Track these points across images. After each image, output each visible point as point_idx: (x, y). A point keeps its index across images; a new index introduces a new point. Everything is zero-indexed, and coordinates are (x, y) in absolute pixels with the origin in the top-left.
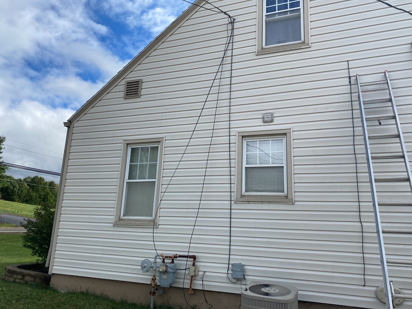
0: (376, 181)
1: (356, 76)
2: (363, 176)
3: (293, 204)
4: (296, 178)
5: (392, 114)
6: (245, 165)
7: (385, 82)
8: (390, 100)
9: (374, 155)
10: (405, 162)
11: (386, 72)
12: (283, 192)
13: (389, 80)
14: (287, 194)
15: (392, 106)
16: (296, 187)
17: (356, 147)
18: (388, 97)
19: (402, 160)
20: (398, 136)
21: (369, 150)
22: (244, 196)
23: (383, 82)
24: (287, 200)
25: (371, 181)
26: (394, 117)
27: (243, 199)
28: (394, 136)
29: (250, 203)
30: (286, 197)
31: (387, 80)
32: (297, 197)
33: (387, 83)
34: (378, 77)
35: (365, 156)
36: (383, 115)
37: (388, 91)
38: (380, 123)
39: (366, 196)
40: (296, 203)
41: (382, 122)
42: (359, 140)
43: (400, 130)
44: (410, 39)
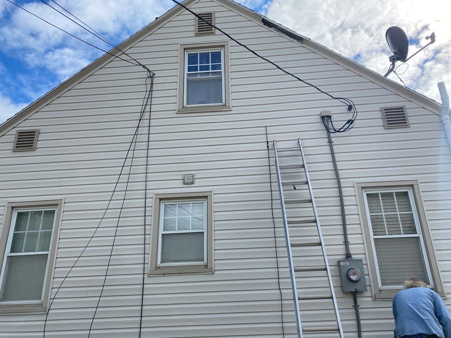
0: (292, 246)
1: (273, 141)
2: (281, 241)
3: (213, 274)
4: (216, 245)
5: (305, 180)
6: (161, 232)
7: (299, 149)
8: (303, 166)
9: (290, 220)
10: (317, 226)
11: (299, 139)
12: (203, 260)
13: (301, 147)
14: (206, 263)
15: (305, 172)
16: (216, 254)
17: (274, 211)
18: (301, 163)
19: (315, 224)
20: (311, 201)
21: (285, 215)
22: (159, 268)
23: (296, 149)
24: (207, 269)
25: (287, 246)
26: (307, 183)
27: (159, 271)
28: (307, 201)
29: (166, 275)
30: (206, 266)
31: (300, 147)
32: (217, 265)
33: (300, 150)
34: (293, 144)
35: (282, 220)
36: (297, 180)
37: (301, 157)
38: (295, 188)
39: (283, 261)
40: (216, 273)
41: (297, 187)
42: (276, 203)
43: (312, 195)
44: (318, 111)
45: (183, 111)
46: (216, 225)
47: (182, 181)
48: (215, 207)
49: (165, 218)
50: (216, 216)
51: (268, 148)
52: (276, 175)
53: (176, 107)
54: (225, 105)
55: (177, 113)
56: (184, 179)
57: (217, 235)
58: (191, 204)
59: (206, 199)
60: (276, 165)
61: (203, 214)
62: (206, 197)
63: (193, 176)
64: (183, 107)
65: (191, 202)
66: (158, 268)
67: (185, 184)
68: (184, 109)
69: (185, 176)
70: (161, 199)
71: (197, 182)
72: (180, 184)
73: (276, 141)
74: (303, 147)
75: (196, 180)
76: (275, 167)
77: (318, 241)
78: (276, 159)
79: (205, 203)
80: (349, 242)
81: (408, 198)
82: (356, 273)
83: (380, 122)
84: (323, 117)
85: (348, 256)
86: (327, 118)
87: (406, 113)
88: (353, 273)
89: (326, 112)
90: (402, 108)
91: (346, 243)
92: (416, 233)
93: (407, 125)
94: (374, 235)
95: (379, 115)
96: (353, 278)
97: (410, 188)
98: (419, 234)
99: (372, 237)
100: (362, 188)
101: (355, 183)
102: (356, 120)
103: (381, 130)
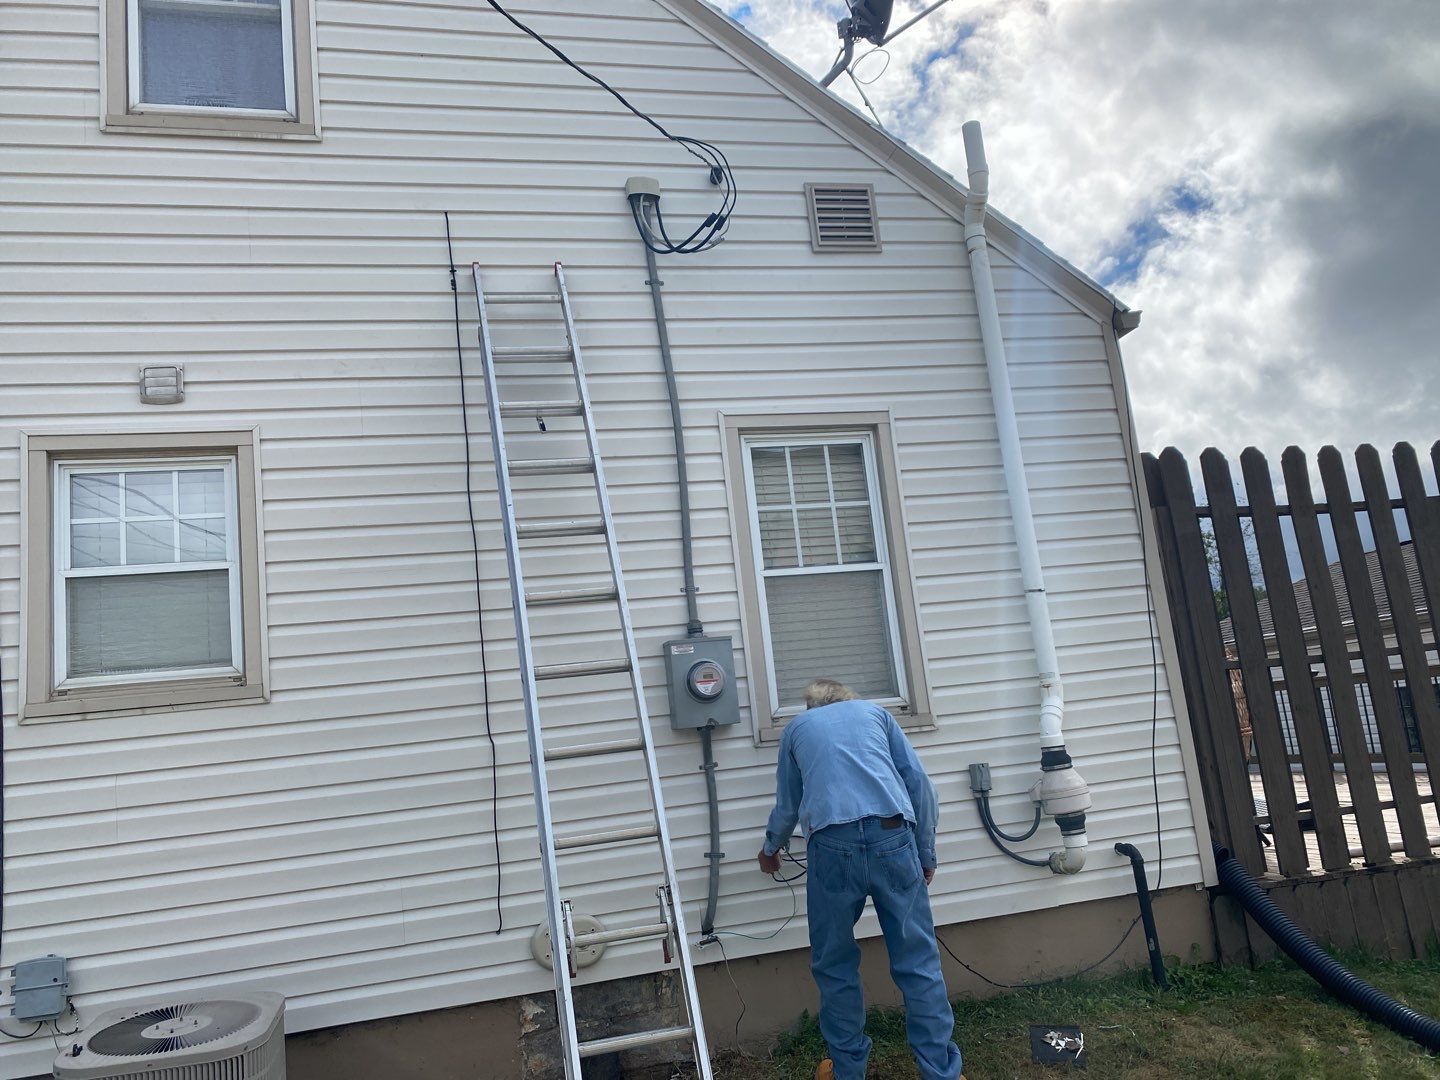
0: (532, 604)
1: (472, 266)
2: (496, 592)
3: (267, 703)
4: (274, 610)
5: (573, 401)
6: (63, 570)
7: (557, 297)
8: (570, 357)
9: (524, 525)
10: (607, 543)
11: (559, 266)
12: (228, 662)
13: (565, 293)
14: (241, 669)
15: (576, 376)
16: (275, 642)
17: (474, 498)
18: (563, 347)
19: (601, 538)
20: (591, 468)
21: (510, 510)
22: (64, 693)
23: (549, 297)
24: (244, 689)
25: (516, 607)
26: (580, 411)
27: (59, 706)
28: (580, 469)
29: (89, 716)
30: (240, 680)
31: (560, 292)
32: (277, 674)
33: (562, 302)
34: (533, 281)
35: (500, 527)
36: (551, 402)
37: (563, 327)
38: (543, 427)
39: (502, 653)
40: (277, 699)
41: (549, 424)
42: (483, 476)
43: (596, 450)
44: (619, 177)
45: (124, 125)
46: (271, 546)
47: (135, 391)
48: (268, 485)
49: (75, 521)
50: (269, 515)
51: (455, 289)
52: (481, 383)
53: (97, 105)
54: (296, 121)
55: (104, 133)
56: (141, 384)
57: (274, 578)
58: (175, 475)
59: (233, 458)
60: (482, 349)
61: (223, 511)
62: (232, 450)
63: (177, 375)
64: (128, 112)
65: (174, 465)
66: (55, 694)
67: (146, 400)
68: (132, 120)
69: (148, 373)
70: (52, 455)
71: (195, 398)
72: (129, 400)
73: (481, 266)
74: (569, 294)
75: (190, 390)
76: (478, 355)
77: (609, 589)
78: (481, 329)
79: (229, 471)
80: (697, 589)
81: (861, 462)
82: (711, 676)
83: (800, 230)
84: (633, 199)
85: (693, 628)
86: (647, 204)
87: (875, 208)
88: (705, 677)
89: (644, 180)
90: (864, 192)
91: (689, 592)
92: (874, 560)
93: (875, 246)
94: (766, 568)
95: (798, 206)
96: (706, 689)
97: (869, 432)
98: (882, 564)
99: (761, 573)
100: (742, 431)
101: (721, 417)
102: (733, 216)
103: (802, 255)
